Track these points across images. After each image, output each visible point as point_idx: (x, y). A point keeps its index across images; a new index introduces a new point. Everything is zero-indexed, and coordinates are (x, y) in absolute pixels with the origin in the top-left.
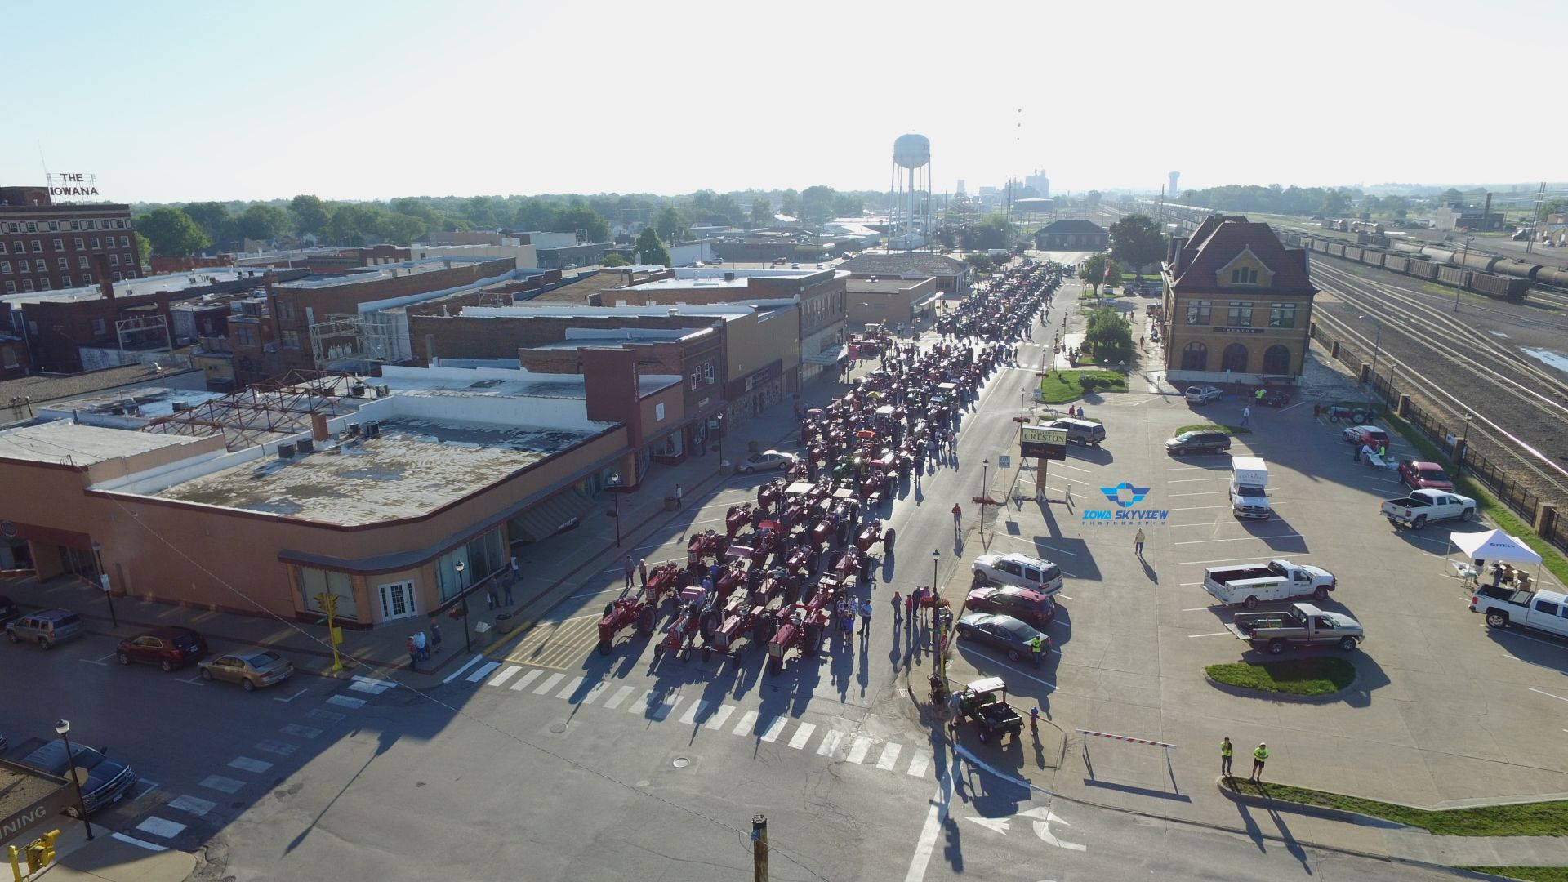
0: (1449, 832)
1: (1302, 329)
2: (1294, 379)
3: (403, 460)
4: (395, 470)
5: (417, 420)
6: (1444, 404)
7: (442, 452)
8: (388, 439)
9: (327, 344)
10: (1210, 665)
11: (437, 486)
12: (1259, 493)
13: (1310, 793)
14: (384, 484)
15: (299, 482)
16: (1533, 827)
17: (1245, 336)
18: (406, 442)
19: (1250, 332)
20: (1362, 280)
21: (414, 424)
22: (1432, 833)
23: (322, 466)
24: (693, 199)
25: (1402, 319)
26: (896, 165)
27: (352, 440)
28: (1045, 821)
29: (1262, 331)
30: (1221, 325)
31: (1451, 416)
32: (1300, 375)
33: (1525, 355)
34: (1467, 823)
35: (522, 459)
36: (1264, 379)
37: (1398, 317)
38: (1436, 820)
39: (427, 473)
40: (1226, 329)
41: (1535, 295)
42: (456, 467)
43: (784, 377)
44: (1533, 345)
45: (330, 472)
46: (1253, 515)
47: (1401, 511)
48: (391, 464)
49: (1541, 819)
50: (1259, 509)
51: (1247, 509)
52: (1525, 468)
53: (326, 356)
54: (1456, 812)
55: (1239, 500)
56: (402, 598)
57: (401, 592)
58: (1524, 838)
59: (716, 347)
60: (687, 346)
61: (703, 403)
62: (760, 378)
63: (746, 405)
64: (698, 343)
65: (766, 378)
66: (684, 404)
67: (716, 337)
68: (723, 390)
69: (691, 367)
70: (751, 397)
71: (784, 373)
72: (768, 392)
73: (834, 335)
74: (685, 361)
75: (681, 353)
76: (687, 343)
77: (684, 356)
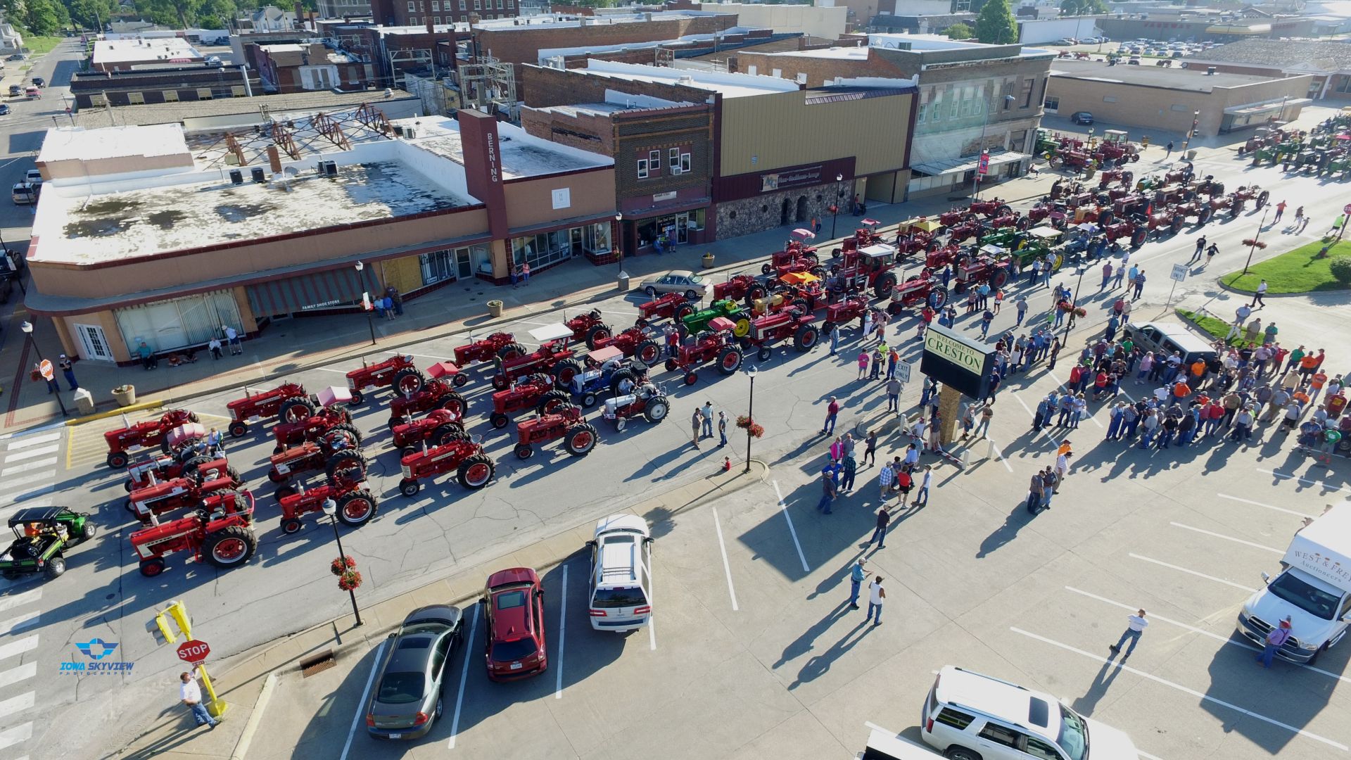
43: (861, 181)
55: (1261, 599)
56: (99, 341)
57: (96, 336)
59: (698, 129)
60: (627, 123)
61: (664, 197)
62: (798, 178)
63: (765, 208)
64: (655, 120)
65: (814, 179)
66: (617, 194)
67: (698, 116)
68: (710, 186)
69: (638, 149)
70: (779, 200)
71: (863, 176)
72: (819, 198)
73: (1002, 138)
74: (621, 141)
75: (614, 130)
76: (628, 119)
77: (617, 134)
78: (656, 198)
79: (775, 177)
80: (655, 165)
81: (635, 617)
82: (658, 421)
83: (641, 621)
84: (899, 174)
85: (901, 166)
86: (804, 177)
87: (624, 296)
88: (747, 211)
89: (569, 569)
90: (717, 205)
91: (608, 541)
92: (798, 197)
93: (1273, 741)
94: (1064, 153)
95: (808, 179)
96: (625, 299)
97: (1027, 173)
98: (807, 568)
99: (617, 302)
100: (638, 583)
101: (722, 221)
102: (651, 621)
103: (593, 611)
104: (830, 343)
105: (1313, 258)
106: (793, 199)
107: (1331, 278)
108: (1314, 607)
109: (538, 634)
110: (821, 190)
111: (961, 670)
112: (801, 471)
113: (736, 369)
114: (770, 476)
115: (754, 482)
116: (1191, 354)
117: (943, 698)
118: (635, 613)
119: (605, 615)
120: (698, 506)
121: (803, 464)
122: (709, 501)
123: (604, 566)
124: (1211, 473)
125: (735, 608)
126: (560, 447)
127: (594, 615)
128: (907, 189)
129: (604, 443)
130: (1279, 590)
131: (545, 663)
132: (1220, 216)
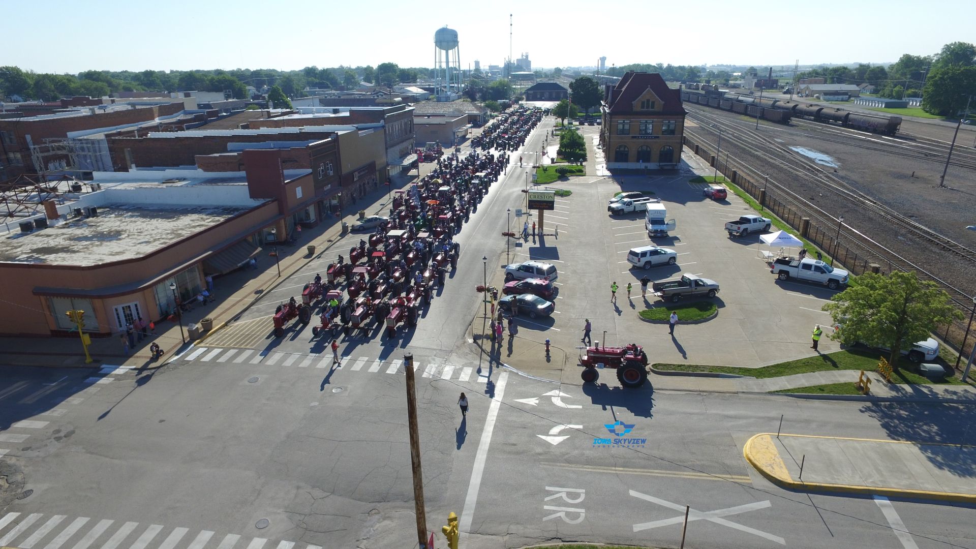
0: (765, 377)
1: (679, 136)
2: (676, 165)
3: (120, 229)
4: (115, 235)
5: (125, 205)
6: (753, 175)
7: (147, 223)
8: (105, 217)
9: (47, 161)
10: (641, 311)
11: (148, 242)
12: (661, 222)
13: (697, 366)
14: (108, 243)
15: (40, 246)
16: (804, 369)
17: (649, 140)
18: (119, 218)
19: (652, 138)
20: (709, 115)
21: (123, 207)
22: (757, 378)
23: (57, 236)
24: (303, 73)
25: (729, 134)
26: (437, 48)
27: (77, 219)
28: (559, 396)
29: (658, 137)
30: (636, 134)
31: (757, 181)
32: (679, 162)
33: (791, 150)
34: (773, 371)
35: (207, 224)
36: (660, 166)
37: (728, 133)
38: (759, 372)
39: (138, 235)
40: (639, 137)
41: (794, 121)
42: (160, 231)
43: (377, 173)
44: (795, 145)
45: (63, 239)
46: (659, 235)
47: (735, 227)
48: (110, 232)
49: (807, 365)
50: (662, 231)
51: (656, 232)
52: (794, 204)
53: (47, 169)
54: (768, 367)
55: (650, 227)
56: (131, 315)
57: (130, 310)
58: (800, 375)
59: (333, 152)
61: (327, 188)
66: (314, 188)
67: (333, 144)
68: (339, 178)
69: (318, 163)
70: (358, 185)
71: (377, 171)
73: (408, 148)
74: (313, 160)
77: (311, 156)
84: (386, 168)
86: (364, 172)
101: (344, 198)
105: (544, 171)
107: (557, 174)
111: (632, 248)
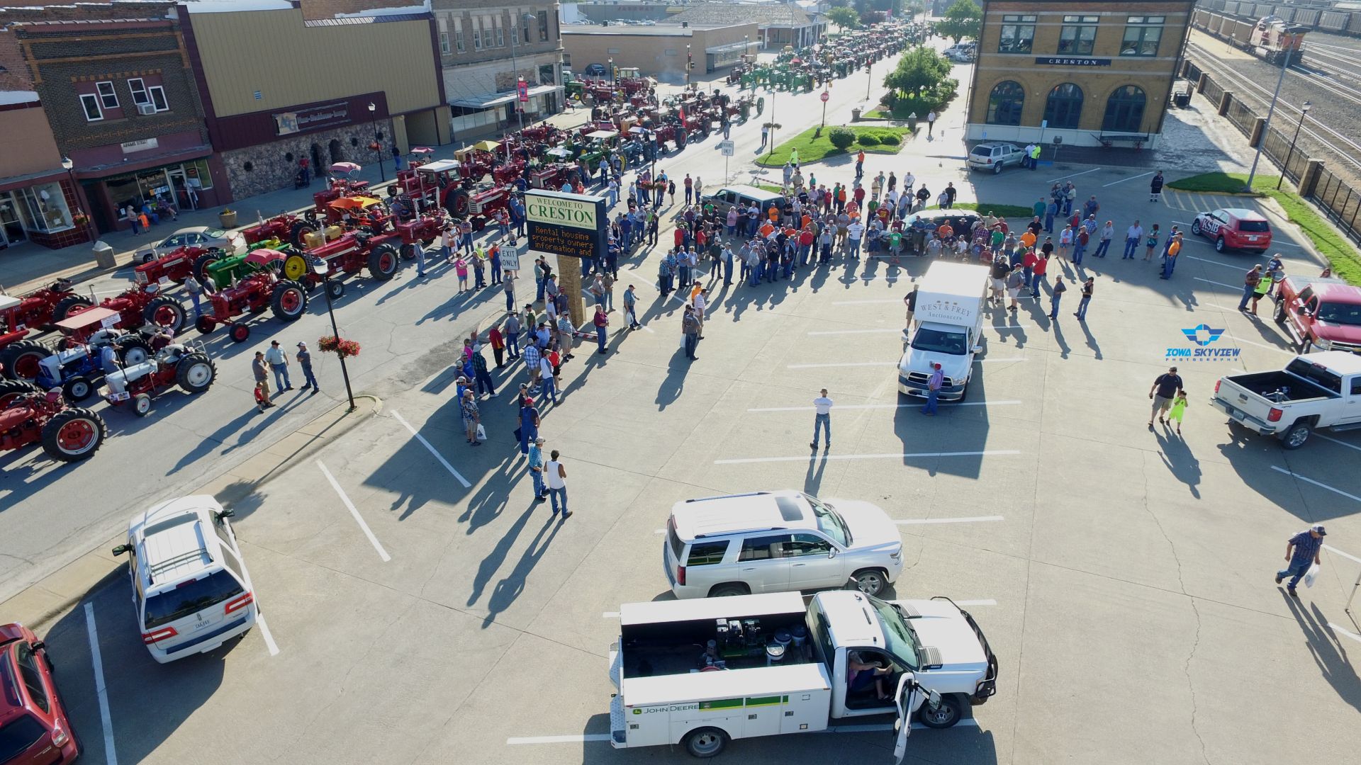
1: (1170, 59)
2: (1146, 139)
12: (956, 344)
17: (1081, 70)
19: (1090, 64)
29: (1107, 62)
30: (1047, 53)
32: (1158, 131)
36: (1102, 138)
40: (1054, 60)
47: (1258, 405)
55: (910, 358)
59: (163, 52)
60: (43, 40)
61: (137, 147)
62: (320, 117)
63: (289, 157)
64: (91, 38)
65: (341, 118)
66: (58, 144)
67: (159, 34)
68: (204, 130)
69: (74, 79)
70: (305, 145)
71: (399, 115)
72: (354, 142)
73: (532, 73)
74: (40, 66)
75: (22, 50)
76: (42, 34)
77: (30, 56)
78: (127, 149)
79: (292, 116)
80: (110, 101)
81: (230, 618)
82: (204, 389)
83: (242, 621)
84: (438, 111)
85: (438, 103)
86: (329, 116)
87: (112, 274)
88: (265, 160)
89: (94, 607)
90: (223, 155)
91: (149, 532)
92: (328, 141)
93: (970, 468)
94: (591, 89)
95: (333, 119)
96: (113, 277)
97: (564, 109)
98: (467, 484)
99: (101, 282)
100: (219, 564)
101: (235, 174)
102: (260, 620)
103: (150, 635)
104: (415, 266)
105: (814, 138)
106: (322, 144)
107: (832, 147)
108: (950, 349)
109: (44, 708)
110: (354, 132)
111: (693, 501)
112: (422, 393)
113: (302, 312)
114: (384, 408)
115: (366, 418)
116: (765, 202)
117: (687, 535)
118: (228, 611)
119: (174, 633)
120: (294, 465)
121: (424, 385)
122: (308, 455)
123: (151, 563)
124: (819, 290)
125: (386, 557)
126: (39, 459)
127: (154, 641)
128: (451, 128)
129: (120, 435)
130: (919, 345)
131: (71, 747)
132: (734, 122)
